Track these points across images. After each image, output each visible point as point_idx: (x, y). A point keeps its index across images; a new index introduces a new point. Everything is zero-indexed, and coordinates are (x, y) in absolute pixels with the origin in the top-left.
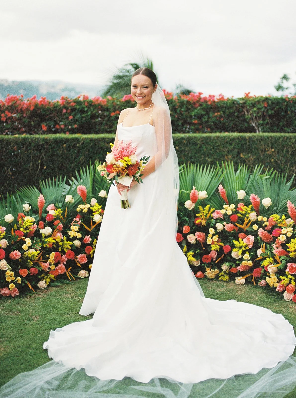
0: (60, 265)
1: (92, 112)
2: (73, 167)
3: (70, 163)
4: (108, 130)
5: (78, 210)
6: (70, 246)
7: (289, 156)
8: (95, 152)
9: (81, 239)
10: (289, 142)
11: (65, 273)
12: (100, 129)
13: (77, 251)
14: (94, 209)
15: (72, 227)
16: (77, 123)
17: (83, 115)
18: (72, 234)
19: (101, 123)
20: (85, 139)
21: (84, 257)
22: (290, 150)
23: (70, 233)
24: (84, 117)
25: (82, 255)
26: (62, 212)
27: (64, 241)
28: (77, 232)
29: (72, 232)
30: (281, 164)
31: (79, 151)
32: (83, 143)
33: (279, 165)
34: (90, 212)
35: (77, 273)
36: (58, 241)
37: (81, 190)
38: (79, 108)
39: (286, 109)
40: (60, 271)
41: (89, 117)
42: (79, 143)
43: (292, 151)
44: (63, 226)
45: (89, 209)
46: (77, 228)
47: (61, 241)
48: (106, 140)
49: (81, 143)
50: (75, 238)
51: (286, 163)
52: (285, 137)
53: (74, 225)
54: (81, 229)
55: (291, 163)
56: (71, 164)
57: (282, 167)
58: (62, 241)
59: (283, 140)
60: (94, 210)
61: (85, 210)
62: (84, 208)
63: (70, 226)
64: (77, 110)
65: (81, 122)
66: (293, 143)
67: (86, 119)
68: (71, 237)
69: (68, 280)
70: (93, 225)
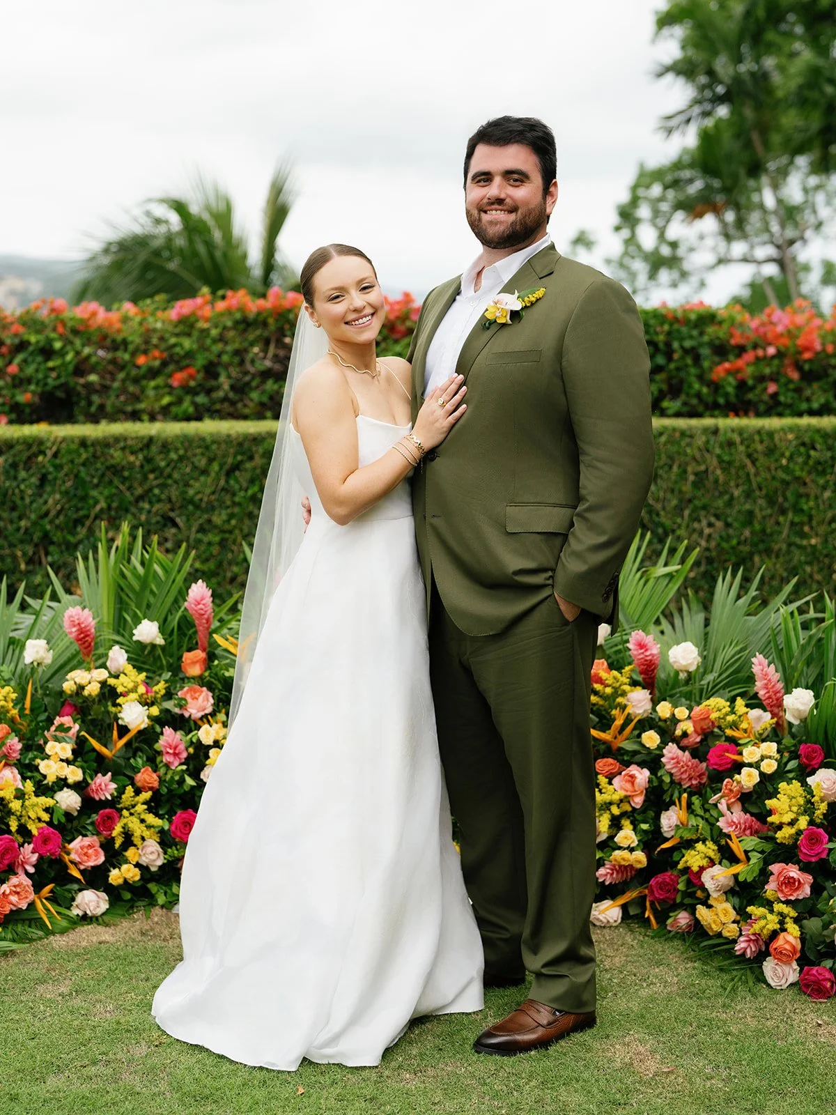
0: (14, 880)
1: (78, 353)
2: (27, 529)
3: (15, 515)
4: (129, 409)
5: (68, 686)
6: (47, 810)
7: (687, 488)
8: (95, 481)
9: (79, 787)
10: (689, 445)
11: (32, 905)
12: (102, 407)
13: (67, 826)
14: (121, 684)
15: (51, 747)
16: (32, 387)
17: (51, 364)
18: (51, 769)
19: (105, 389)
20: (64, 440)
21: (90, 846)
22: (690, 469)
23: (44, 766)
24: (52, 369)
25: (87, 841)
26: (14, 696)
27: (27, 797)
28: (68, 762)
29: (50, 762)
30: (662, 513)
31: (43, 480)
32: (55, 455)
33: (658, 515)
34: (109, 694)
35: (69, 902)
36: (8, 798)
37: (77, 622)
38: (38, 342)
39: (668, 344)
40: (14, 899)
41: (71, 368)
42: (44, 454)
43: (696, 474)
44: (20, 746)
45: (104, 684)
46: (66, 750)
47: (17, 797)
48: (129, 442)
49: (49, 453)
50: (62, 783)
51: (679, 510)
52: (674, 430)
53: (57, 740)
54: (81, 752)
55: (693, 511)
56: (20, 518)
57: (668, 523)
58: (20, 795)
59: (670, 441)
60: (120, 689)
61: (93, 689)
62: (88, 680)
63: (42, 742)
64: (31, 348)
65: (46, 384)
66: (700, 449)
67: (58, 377)
68: (51, 779)
69: (42, 926)
70: (120, 737)
